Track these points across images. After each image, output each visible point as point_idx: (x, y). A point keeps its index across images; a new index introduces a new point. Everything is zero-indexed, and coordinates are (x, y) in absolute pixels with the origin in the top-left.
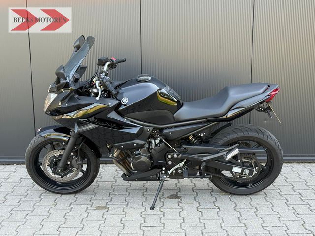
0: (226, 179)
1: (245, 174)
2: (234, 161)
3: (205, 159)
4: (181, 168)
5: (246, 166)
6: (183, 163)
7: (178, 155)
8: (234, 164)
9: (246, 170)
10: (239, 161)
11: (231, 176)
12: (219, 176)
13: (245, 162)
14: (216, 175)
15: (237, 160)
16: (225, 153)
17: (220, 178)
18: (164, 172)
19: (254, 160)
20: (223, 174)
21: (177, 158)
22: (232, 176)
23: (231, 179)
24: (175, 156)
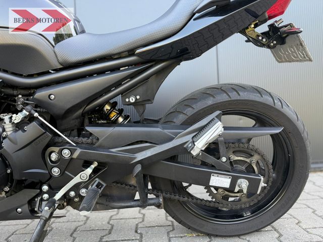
0: (196, 204)
1: (240, 191)
2: (211, 159)
3: (140, 156)
4: (86, 185)
5: (241, 172)
6: (89, 171)
7: (72, 152)
8: (213, 167)
9: (242, 180)
10: (224, 159)
11: (206, 197)
12: (181, 199)
13: (236, 162)
14: (172, 196)
15: (219, 158)
16: (189, 138)
17: (183, 204)
18: (46, 196)
19: (256, 158)
20: (190, 195)
21: (71, 159)
22: (210, 199)
23: (207, 204)
24: (66, 153)
